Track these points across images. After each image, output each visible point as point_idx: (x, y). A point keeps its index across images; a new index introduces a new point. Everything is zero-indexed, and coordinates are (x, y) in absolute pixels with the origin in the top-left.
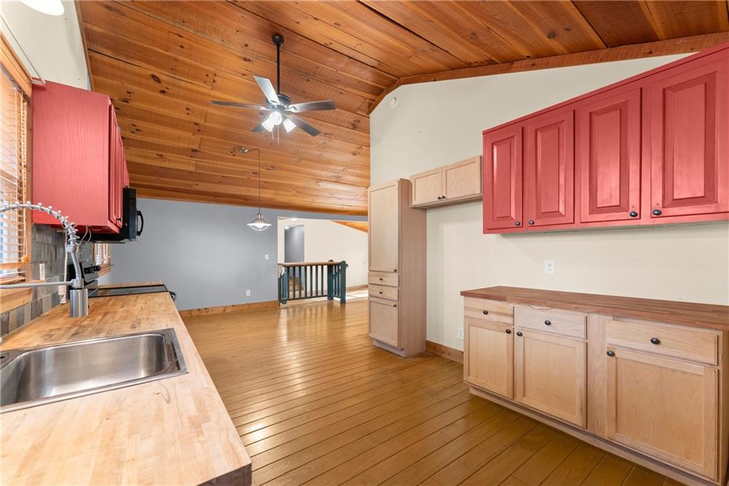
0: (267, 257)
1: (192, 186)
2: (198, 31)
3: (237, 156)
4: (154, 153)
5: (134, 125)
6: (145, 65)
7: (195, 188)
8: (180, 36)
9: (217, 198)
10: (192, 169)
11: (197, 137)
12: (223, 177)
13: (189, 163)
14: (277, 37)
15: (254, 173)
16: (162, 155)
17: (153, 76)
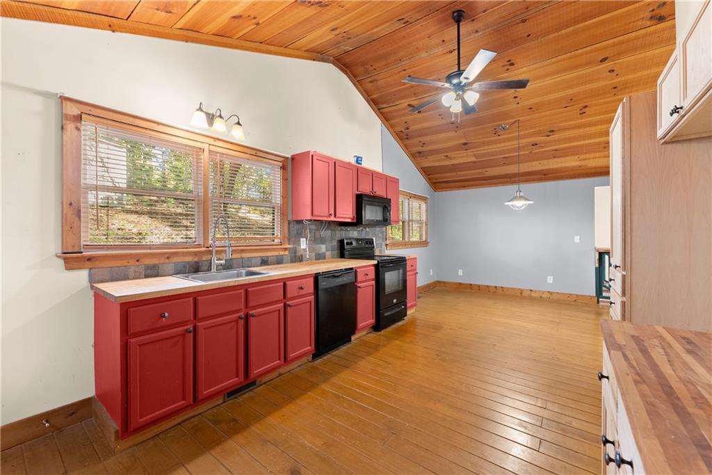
0: (577, 239)
1: (482, 173)
2: (410, 59)
3: (503, 135)
4: (442, 156)
5: (420, 142)
6: (402, 101)
7: (487, 174)
8: (405, 70)
9: (513, 179)
10: (474, 159)
11: (460, 133)
12: (504, 158)
13: (468, 156)
14: (455, 14)
15: (533, 145)
16: (447, 156)
17: (409, 105)
